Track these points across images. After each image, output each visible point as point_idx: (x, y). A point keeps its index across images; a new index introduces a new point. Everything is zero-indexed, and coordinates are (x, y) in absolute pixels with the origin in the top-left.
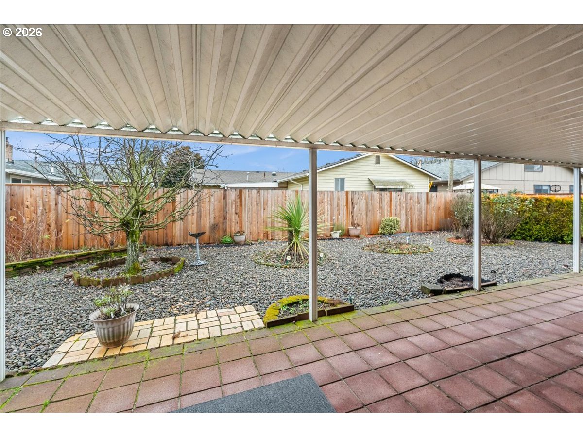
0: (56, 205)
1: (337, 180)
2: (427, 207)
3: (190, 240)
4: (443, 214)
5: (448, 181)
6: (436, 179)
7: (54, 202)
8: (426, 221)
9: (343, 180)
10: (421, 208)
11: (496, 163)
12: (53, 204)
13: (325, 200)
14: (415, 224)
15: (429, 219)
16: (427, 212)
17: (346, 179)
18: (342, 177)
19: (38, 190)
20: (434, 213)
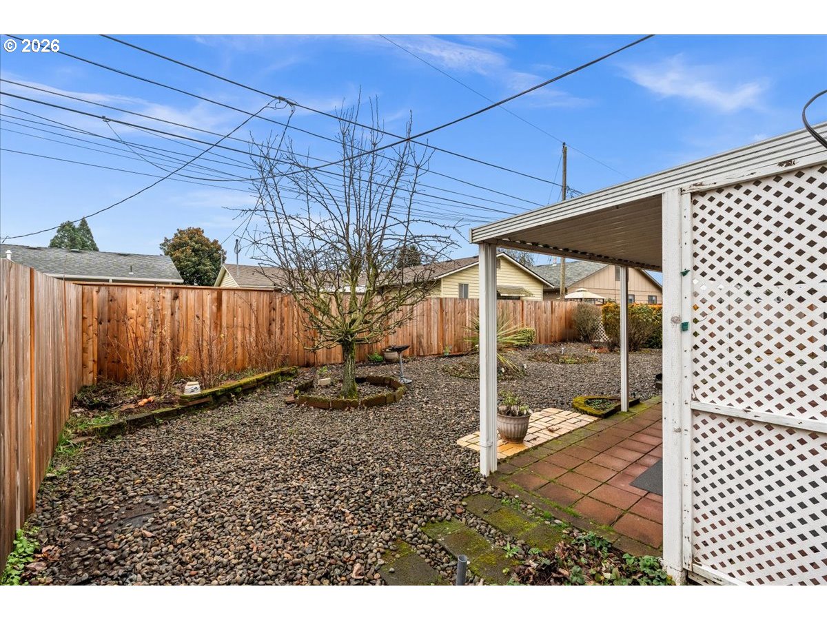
0: (172, 314)
1: (461, 285)
2: (552, 317)
3: (334, 359)
4: (564, 324)
5: (559, 289)
6: (548, 286)
7: (170, 310)
8: (552, 332)
9: (466, 285)
10: (547, 318)
11: (606, 265)
12: (168, 312)
13: (467, 309)
14: (543, 336)
15: (553, 330)
16: (552, 323)
17: (470, 285)
18: (465, 282)
19: (148, 294)
20: (557, 323)
